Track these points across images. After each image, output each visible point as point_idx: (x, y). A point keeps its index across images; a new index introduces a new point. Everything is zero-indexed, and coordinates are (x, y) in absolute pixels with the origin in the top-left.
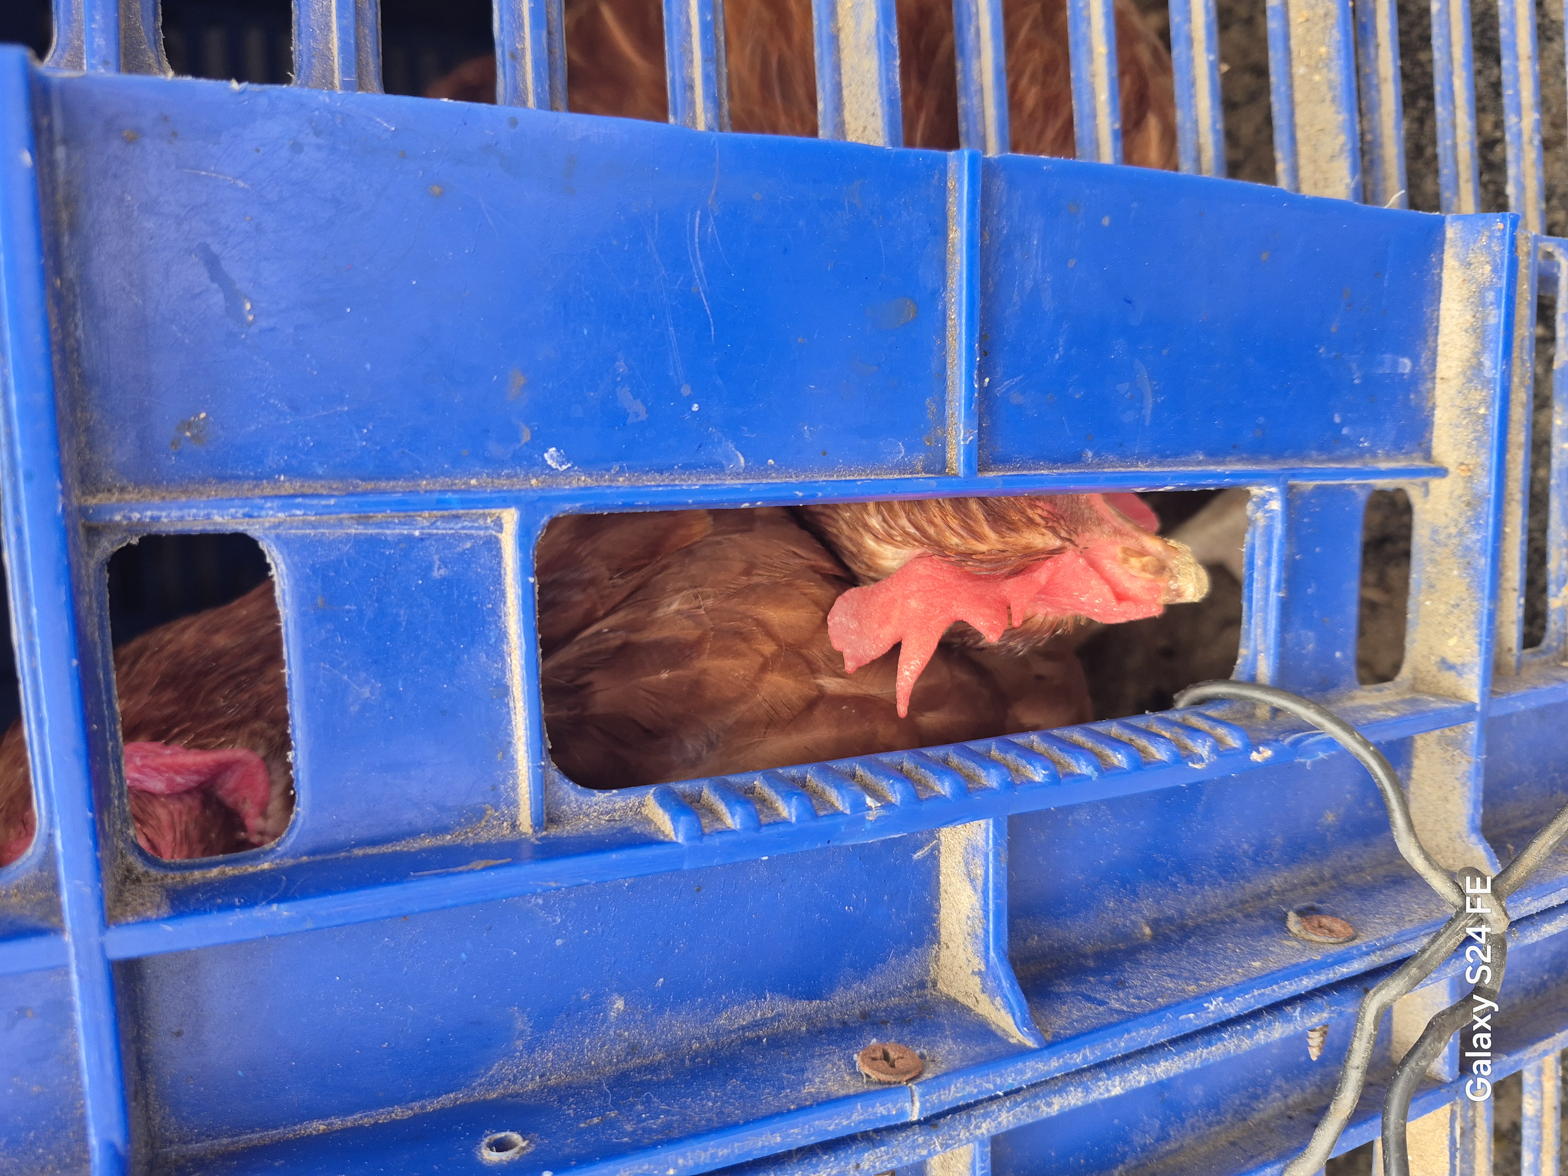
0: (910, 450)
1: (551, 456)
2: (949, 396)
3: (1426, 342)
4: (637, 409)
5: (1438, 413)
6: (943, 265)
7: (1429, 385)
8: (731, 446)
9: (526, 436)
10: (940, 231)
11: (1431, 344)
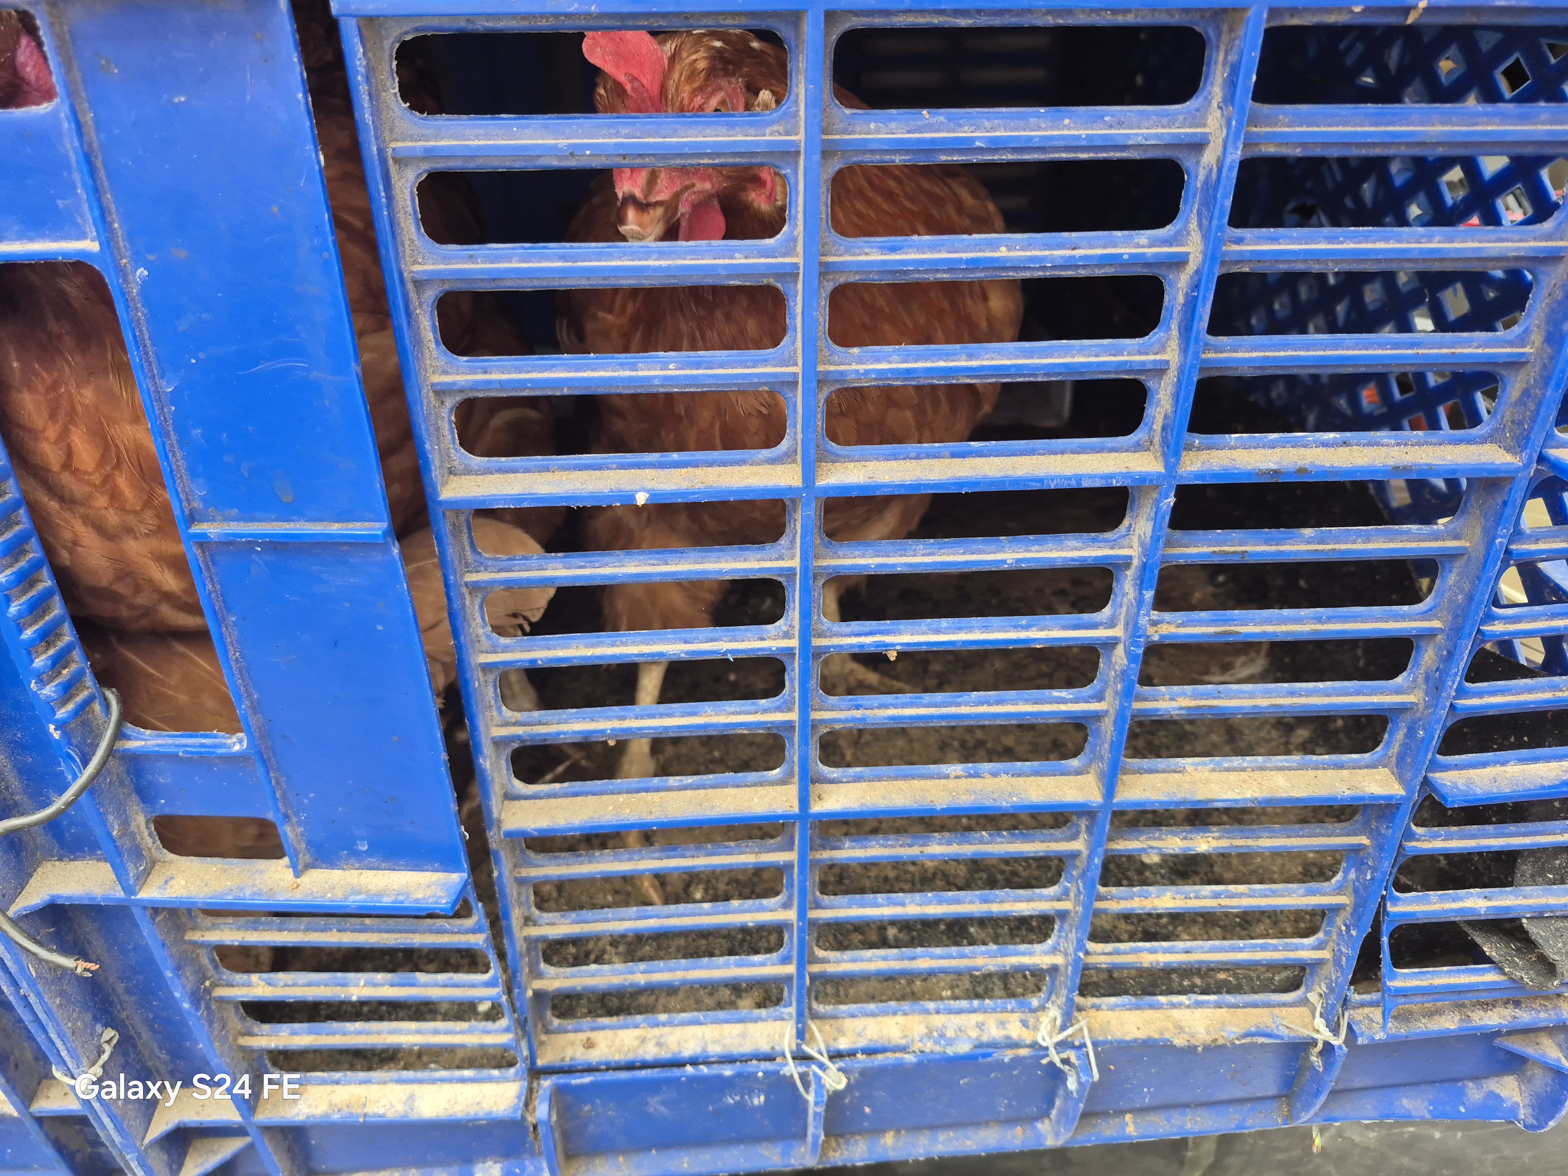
0: (202, 498)
1: (142, 272)
2: (242, 524)
3: (383, 861)
4: (183, 326)
5: (339, 872)
6: (320, 520)
7: (357, 865)
8: (177, 383)
9: (151, 257)
10: (340, 518)
11: (384, 865)
